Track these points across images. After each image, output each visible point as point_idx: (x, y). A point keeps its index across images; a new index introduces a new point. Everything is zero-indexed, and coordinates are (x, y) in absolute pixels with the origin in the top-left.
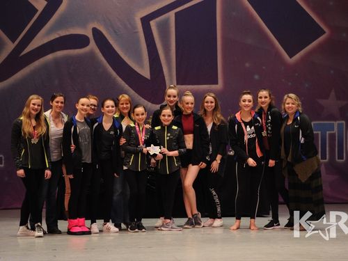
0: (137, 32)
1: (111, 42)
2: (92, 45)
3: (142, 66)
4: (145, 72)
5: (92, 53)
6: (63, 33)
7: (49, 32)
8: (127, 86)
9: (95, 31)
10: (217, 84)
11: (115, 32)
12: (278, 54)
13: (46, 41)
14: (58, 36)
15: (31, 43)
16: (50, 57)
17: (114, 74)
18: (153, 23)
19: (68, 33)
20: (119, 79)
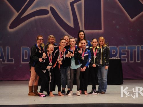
0: (68, 8)
1: (58, 12)
2: (50, 14)
3: (70, 22)
4: (72, 25)
5: (50, 17)
6: (38, 9)
7: (32, 9)
8: (64, 30)
9: (51, 8)
10: (101, 29)
11: (60, 8)
12: (126, 17)
13: (31, 12)
14: (36, 10)
15: (25, 13)
16: (33, 19)
17: (59, 26)
18: (75, 5)
19: (40, 9)
20: (61, 28)
